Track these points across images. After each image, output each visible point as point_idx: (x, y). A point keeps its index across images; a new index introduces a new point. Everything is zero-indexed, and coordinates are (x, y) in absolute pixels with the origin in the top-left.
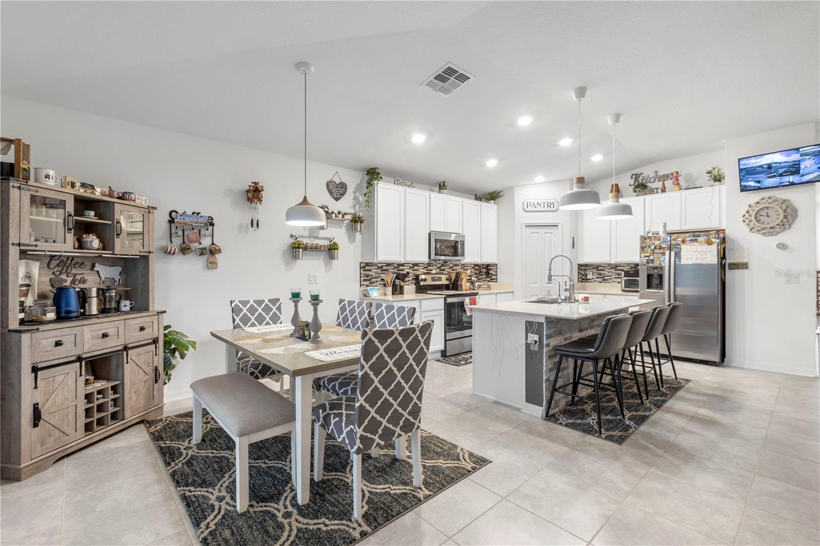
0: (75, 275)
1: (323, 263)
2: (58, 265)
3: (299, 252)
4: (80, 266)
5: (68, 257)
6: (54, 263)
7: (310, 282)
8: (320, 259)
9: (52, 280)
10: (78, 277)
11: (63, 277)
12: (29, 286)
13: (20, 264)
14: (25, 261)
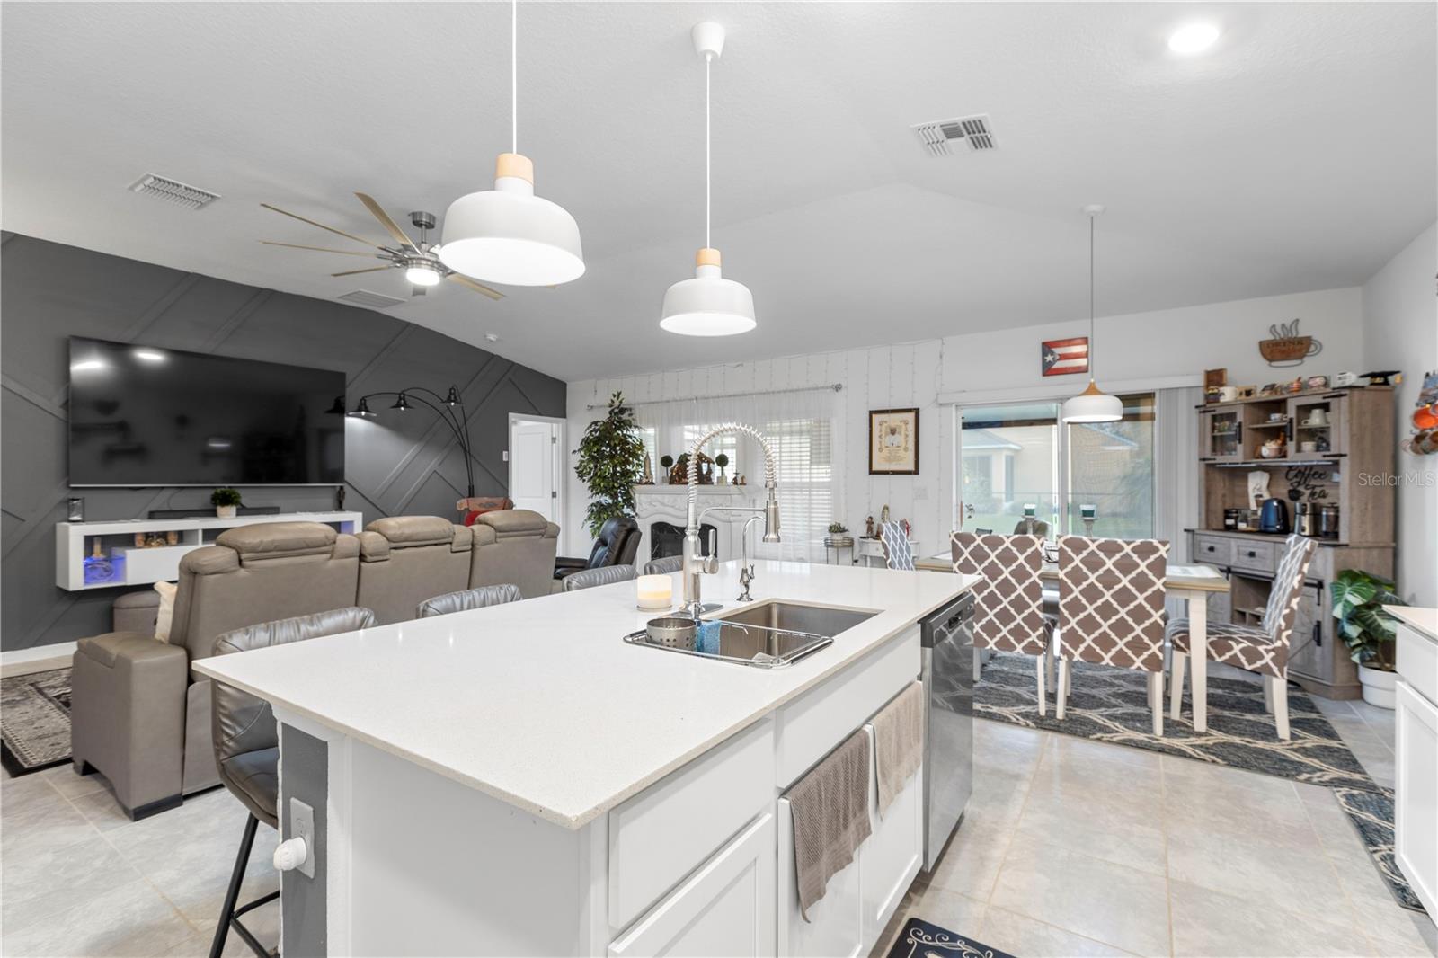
0: (1314, 487)
2: (1296, 476)
4: (1319, 477)
5: (1306, 466)
6: (1292, 473)
9: (1290, 491)
10: (1318, 490)
11: (1301, 489)
12: (1262, 496)
13: (1251, 476)
14: (1257, 473)
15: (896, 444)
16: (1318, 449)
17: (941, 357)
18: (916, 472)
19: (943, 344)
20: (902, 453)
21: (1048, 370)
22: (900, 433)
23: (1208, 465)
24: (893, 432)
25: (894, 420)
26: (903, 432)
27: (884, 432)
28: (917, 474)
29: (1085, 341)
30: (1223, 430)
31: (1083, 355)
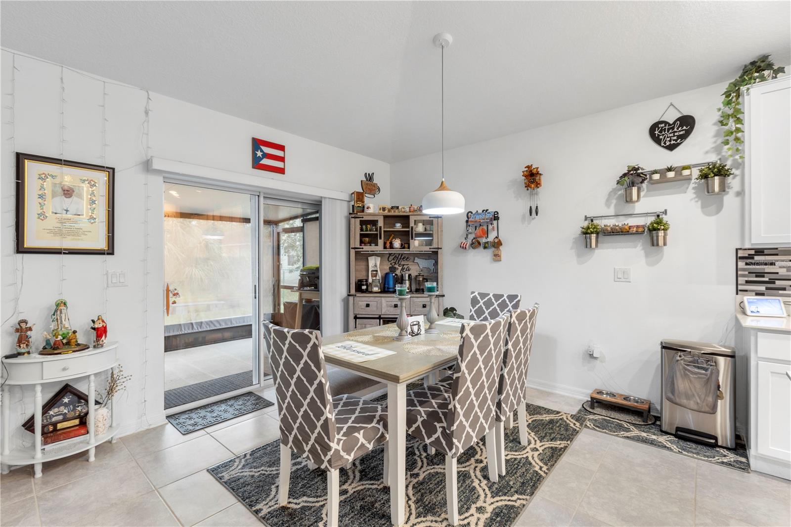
0: (404, 265)
1: (642, 253)
2: (393, 259)
3: (590, 239)
4: (406, 260)
5: (399, 254)
6: (391, 258)
7: (616, 280)
8: (635, 247)
9: (390, 268)
10: (406, 267)
11: (397, 266)
12: (377, 271)
13: (370, 258)
14: (373, 257)
15: (72, 209)
17: (147, 113)
18: (110, 251)
19: (149, 98)
20: (83, 223)
21: (257, 164)
22: (80, 196)
23: (355, 252)
24: (68, 193)
25: (69, 176)
26: (86, 196)
27: (48, 192)
28: (112, 254)
29: (281, 148)
30: (367, 231)
31: (282, 159)
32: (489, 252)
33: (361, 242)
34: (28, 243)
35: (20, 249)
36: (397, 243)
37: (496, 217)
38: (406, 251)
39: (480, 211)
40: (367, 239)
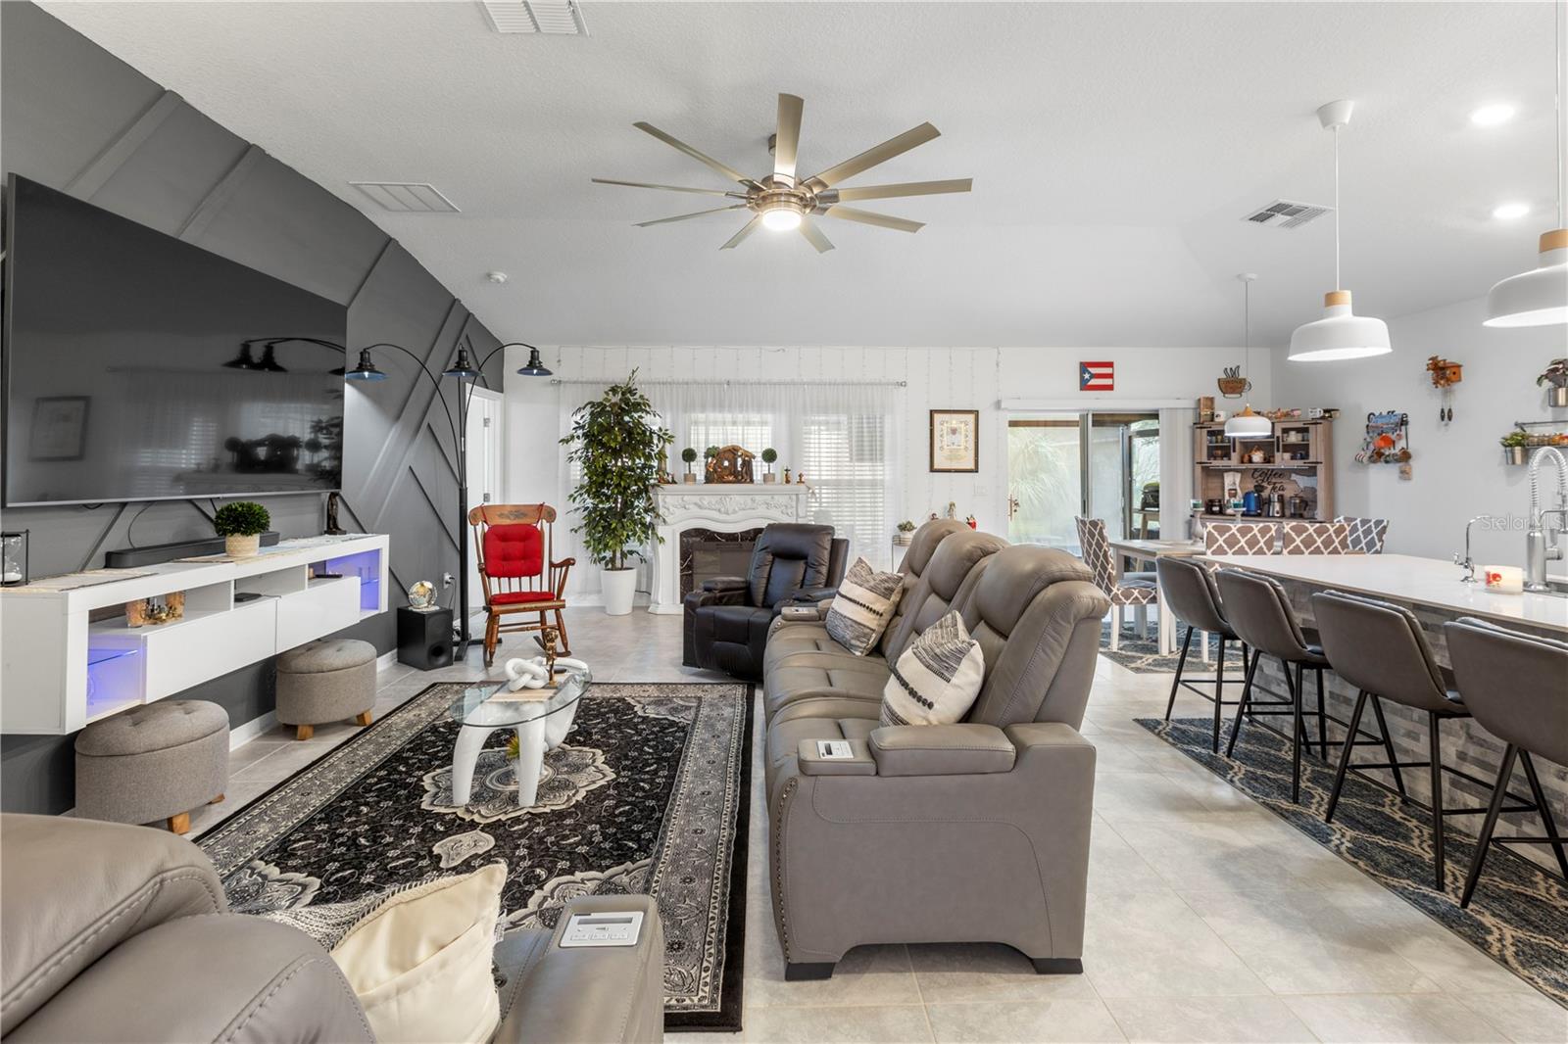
0: (1275, 483)
2: (1260, 476)
3: (1512, 453)
4: (1279, 477)
6: (1257, 474)
9: (1255, 486)
10: (1278, 485)
11: (1265, 484)
12: (1235, 490)
13: (1226, 475)
14: (1231, 473)
15: (956, 443)
16: (1292, 458)
17: (997, 365)
18: (976, 470)
19: (999, 353)
20: (962, 453)
21: (1085, 386)
22: (960, 433)
23: (1202, 467)
24: (954, 431)
25: (954, 421)
26: (963, 433)
27: (945, 432)
28: (977, 472)
29: (1110, 365)
30: (1217, 442)
31: (1111, 376)
32: (1393, 469)
33: (1209, 457)
34: (936, 467)
35: (932, 470)
36: (1257, 457)
37: (1403, 422)
38: (1270, 466)
39: (1385, 413)
40: (1219, 452)
